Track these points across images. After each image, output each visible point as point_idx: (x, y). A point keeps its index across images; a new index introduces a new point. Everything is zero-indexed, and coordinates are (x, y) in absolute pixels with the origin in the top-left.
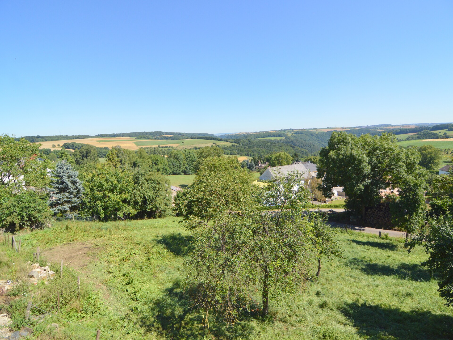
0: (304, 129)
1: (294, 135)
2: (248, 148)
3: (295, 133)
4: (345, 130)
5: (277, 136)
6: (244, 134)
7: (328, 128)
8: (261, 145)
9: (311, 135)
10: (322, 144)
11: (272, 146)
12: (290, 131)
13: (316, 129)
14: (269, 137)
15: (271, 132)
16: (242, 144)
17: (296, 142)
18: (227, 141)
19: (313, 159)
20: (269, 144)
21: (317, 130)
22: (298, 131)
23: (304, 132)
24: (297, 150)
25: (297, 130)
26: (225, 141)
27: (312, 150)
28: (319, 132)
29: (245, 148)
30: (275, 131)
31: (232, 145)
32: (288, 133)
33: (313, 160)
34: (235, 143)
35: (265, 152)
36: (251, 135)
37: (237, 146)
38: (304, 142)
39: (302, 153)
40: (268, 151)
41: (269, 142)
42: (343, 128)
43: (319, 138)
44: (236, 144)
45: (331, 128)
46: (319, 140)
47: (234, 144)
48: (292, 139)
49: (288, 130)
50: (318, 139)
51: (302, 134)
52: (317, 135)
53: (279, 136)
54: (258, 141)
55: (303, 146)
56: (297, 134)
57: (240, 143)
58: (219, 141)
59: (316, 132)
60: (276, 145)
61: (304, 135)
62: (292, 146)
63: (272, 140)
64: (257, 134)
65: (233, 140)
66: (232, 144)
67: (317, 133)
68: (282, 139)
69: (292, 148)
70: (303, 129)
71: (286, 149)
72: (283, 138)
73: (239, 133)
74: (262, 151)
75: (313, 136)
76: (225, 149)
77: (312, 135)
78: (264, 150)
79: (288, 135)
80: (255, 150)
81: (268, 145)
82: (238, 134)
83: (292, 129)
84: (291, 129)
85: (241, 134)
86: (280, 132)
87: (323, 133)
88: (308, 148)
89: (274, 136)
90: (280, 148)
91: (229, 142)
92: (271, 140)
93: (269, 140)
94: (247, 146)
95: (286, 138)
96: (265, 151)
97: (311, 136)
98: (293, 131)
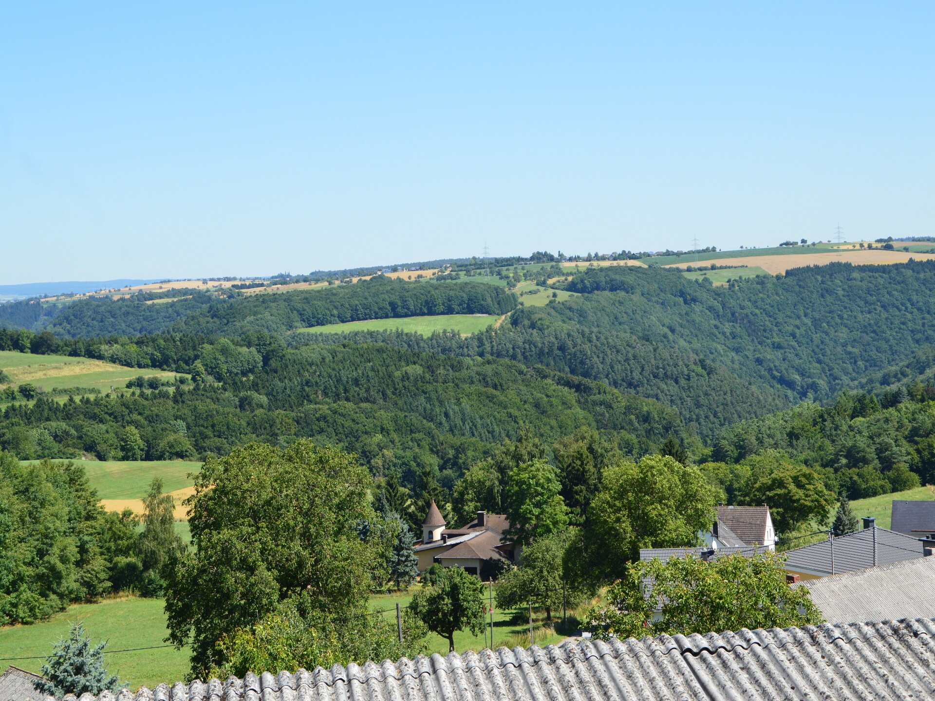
0: (633, 257)
1: (563, 296)
2: (264, 399)
3: (572, 287)
4: (903, 258)
5: (449, 311)
6: (201, 297)
7: (788, 247)
8: (356, 382)
9: (682, 294)
10: (759, 361)
11: (440, 387)
12: (535, 267)
13: (709, 252)
14: (397, 315)
15: (404, 275)
16: (213, 370)
17: (587, 347)
18: (92, 354)
19: (796, 479)
20: (415, 370)
21: (718, 263)
22: (589, 271)
23: (630, 279)
24: (609, 406)
25: (583, 266)
26: (74, 353)
27: (698, 405)
28: (733, 275)
29: (244, 404)
30: (428, 274)
31: (139, 383)
32: (523, 286)
33: (792, 487)
34: (156, 364)
35: (391, 426)
36: (264, 301)
37: (179, 394)
38: (642, 349)
39: (642, 428)
40: (414, 418)
41: (413, 358)
42: (887, 245)
43: (734, 318)
44: (167, 375)
45: (805, 248)
46: (738, 330)
47: (148, 374)
48: (561, 327)
49: (519, 259)
50: (727, 327)
51: (622, 294)
52: (717, 293)
53: (470, 309)
54: (334, 354)
55: (636, 375)
56: (583, 290)
57: (199, 365)
58: (29, 356)
59: (710, 274)
60: (464, 373)
61: (636, 298)
62: (568, 384)
63: (419, 339)
64: (307, 298)
65: (139, 343)
66: (133, 373)
67: (718, 281)
68: (490, 329)
69: (571, 395)
70: (625, 255)
71: (537, 405)
72: (498, 322)
73: (155, 288)
74: (369, 424)
75: (697, 308)
76: (94, 417)
77: (690, 300)
78: (385, 416)
79: (528, 302)
80: (324, 418)
81: (406, 377)
82: (151, 296)
83: (551, 258)
84: (538, 257)
85: (174, 293)
86: (463, 278)
87: (762, 280)
88: (670, 388)
89: (429, 309)
90: (491, 398)
91: (113, 360)
92: (412, 341)
93: (399, 335)
94: (255, 386)
95: (515, 322)
96: (395, 420)
97: (684, 308)
98: (559, 272)
